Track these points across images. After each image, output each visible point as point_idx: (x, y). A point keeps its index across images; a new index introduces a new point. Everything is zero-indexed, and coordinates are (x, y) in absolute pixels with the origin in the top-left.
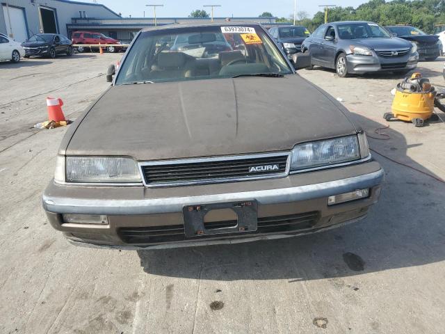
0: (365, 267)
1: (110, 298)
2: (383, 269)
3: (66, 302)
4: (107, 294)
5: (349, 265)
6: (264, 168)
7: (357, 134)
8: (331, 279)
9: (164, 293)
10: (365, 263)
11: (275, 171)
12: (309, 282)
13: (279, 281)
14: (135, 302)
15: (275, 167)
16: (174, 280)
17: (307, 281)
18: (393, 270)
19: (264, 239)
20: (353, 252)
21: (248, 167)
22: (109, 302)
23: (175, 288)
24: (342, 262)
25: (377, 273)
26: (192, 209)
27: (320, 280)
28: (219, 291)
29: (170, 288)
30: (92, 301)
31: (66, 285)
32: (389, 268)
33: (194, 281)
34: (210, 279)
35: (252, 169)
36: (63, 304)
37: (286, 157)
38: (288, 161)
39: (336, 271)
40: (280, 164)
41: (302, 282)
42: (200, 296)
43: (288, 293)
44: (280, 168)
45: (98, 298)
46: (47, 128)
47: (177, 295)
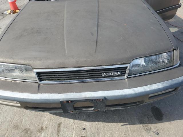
0: (163, 117)
1: (29, 130)
2: (174, 120)
3: (8, 130)
4: (28, 127)
5: (154, 116)
6: (112, 74)
7: (173, 51)
8: (144, 125)
9: (56, 128)
10: (163, 115)
11: (118, 76)
12: (132, 126)
13: (116, 124)
14: (41, 133)
15: (119, 73)
16: (62, 120)
17: (131, 125)
18: (178, 121)
19: (109, 109)
20: (157, 106)
21: (102, 73)
22: (28, 133)
23: (62, 125)
24: (151, 113)
25: (170, 122)
26: (65, 102)
27: (138, 125)
28: (85, 129)
29: (59, 125)
30: (20, 131)
31: (9, 119)
32: (176, 120)
33: (72, 121)
34: (80, 120)
35: (104, 75)
36: (6, 132)
37: (127, 67)
38: (128, 70)
39: (147, 119)
40: (122, 72)
41: (128, 126)
42: (74, 132)
43: (120, 133)
44: (122, 74)
45: (23, 129)
46: (10, 14)
47: (63, 130)
